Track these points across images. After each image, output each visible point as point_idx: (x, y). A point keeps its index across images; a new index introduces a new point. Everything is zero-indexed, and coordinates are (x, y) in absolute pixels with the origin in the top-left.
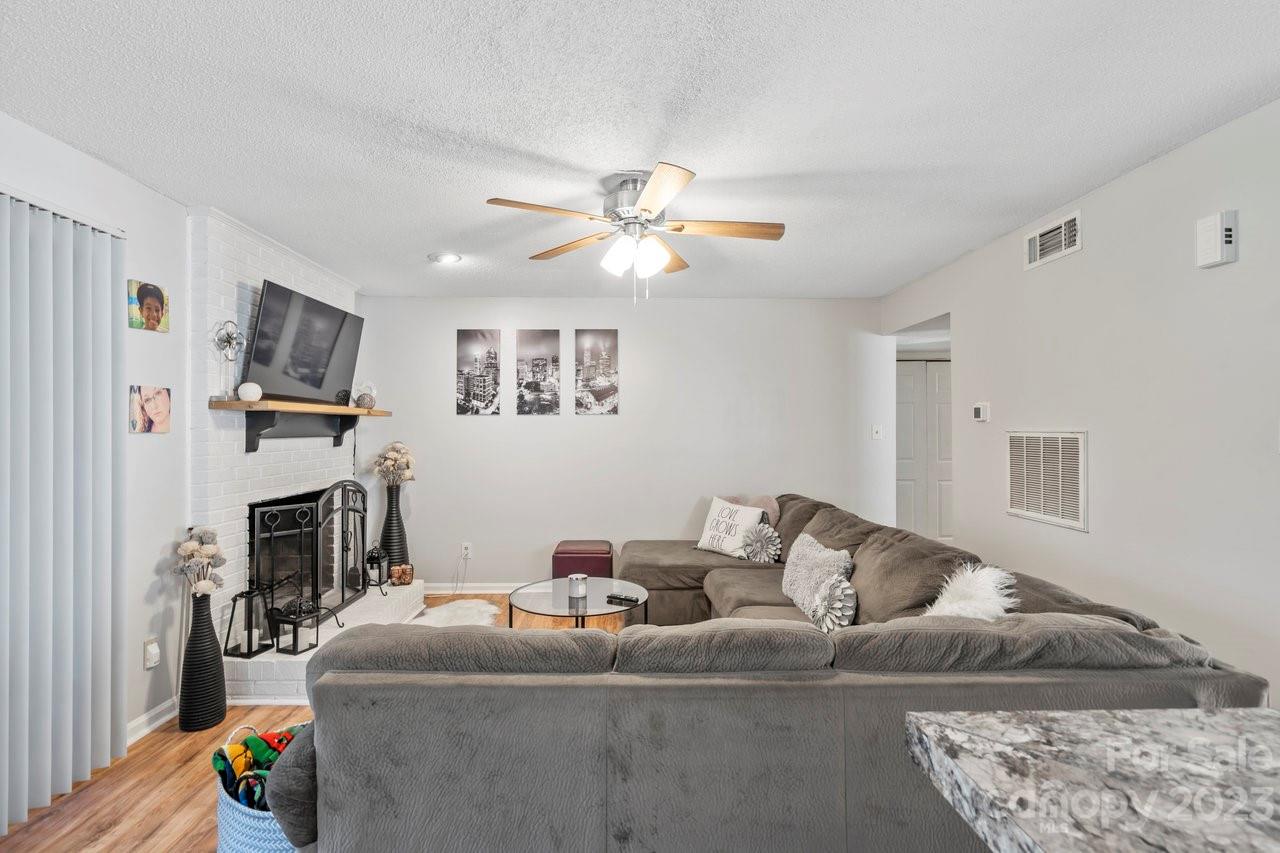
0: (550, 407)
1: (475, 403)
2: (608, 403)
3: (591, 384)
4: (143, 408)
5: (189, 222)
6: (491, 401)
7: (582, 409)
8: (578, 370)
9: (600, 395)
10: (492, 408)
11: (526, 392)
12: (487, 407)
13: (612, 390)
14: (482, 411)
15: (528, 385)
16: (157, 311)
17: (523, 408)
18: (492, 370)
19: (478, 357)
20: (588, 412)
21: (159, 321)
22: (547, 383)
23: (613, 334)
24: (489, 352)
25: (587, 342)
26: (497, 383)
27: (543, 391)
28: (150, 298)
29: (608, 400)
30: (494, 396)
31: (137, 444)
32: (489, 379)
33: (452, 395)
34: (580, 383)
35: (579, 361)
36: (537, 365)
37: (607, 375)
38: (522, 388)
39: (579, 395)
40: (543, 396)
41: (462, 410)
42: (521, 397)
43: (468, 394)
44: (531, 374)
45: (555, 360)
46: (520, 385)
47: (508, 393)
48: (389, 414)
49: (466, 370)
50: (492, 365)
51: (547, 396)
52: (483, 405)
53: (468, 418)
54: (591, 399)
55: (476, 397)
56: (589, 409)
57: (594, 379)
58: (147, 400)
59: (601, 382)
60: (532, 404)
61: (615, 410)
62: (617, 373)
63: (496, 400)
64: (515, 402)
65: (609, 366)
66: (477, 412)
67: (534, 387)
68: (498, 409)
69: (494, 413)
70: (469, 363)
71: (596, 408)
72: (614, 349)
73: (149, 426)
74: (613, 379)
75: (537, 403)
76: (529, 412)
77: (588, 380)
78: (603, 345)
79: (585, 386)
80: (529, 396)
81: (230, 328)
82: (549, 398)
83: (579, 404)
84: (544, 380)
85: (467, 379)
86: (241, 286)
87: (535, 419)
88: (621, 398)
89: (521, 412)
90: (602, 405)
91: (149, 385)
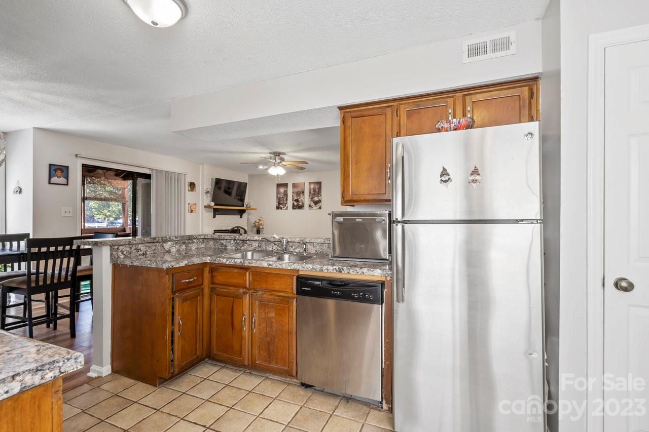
0: (301, 207)
1: (281, 206)
2: (319, 205)
4: (190, 208)
5: (201, 166)
6: (285, 205)
8: (310, 195)
9: (316, 203)
10: (286, 208)
11: (295, 202)
12: (284, 207)
13: (320, 201)
15: (295, 200)
16: (194, 187)
17: (294, 207)
18: (286, 196)
19: (282, 192)
20: (312, 209)
21: (194, 189)
22: (301, 199)
23: (320, 183)
24: (285, 190)
25: (313, 186)
26: (287, 200)
28: (192, 185)
31: (189, 216)
32: (285, 199)
33: (275, 204)
34: (310, 199)
35: (310, 192)
36: (298, 194)
37: (318, 196)
39: (310, 203)
40: (299, 203)
41: (278, 208)
42: (293, 204)
43: (279, 203)
44: (296, 197)
45: (303, 192)
46: (293, 200)
47: (290, 202)
48: (256, 209)
49: (279, 196)
50: (286, 194)
53: (279, 210)
54: (313, 204)
55: (281, 204)
56: (313, 207)
57: (314, 198)
58: (191, 206)
59: (316, 199)
60: (296, 206)
61: (320, 208)
63: (287, 205)
64: (291, 206)
65: (319, 194)
66: (282, 209)
67: (297, 201)
70: (280, 194)
71: (315, 208)
72: (320, 188)
74: (320, 197)
75: (298, 206)
76: (296, 209)
77: (312, 198)
78: (317, 187)
79: (312, 200)
80: (295, 204)
81: (208, 190)
82: (301, 204)
83: (310, 206)
85: (279, 199)
86: (212, 179)
87: (297, 210)
88: (323, 204)
89: (293, 208)
90: (317, 206)
91: (192, 203)
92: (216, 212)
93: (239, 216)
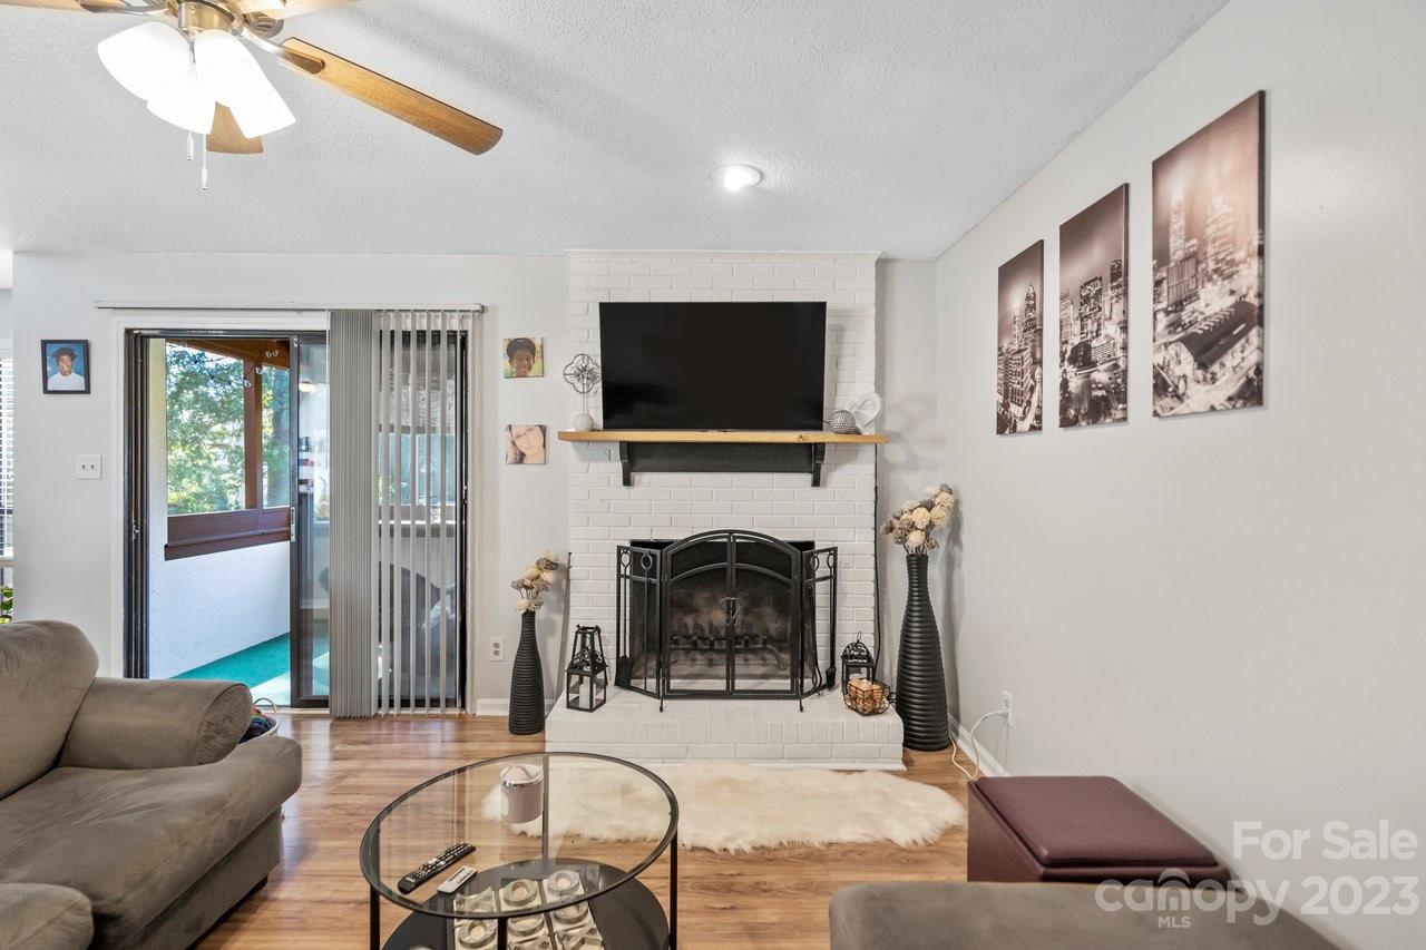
1: (1014, 409)
2: (1236, 363)
3: (1186, 317)
4: (513, 443)
6: (1029, 403)
7: (1168, 401)
8: (1158, 283)
9: (1208, 347)
10: (1031, 418)
11: (1071, 369)
12: (1025, 417)
13: (1247, 317)
14: (1019, 426)
15: (1074, 354)
16: (528, 359)
17: (1067, 411)
18: (1029, 336)
19: (1017, 312)
20: (1180, 409)
21: (530, 368)
22: (1102, 340)
24: (1027, 298)
25: (1170, 191)
26: (1036, 362)
27: (1094, 364)
28: (522, 353)
29: (1230, 359)
30: (1032, 389)
32: (1027, 354)
33: (993, 397)
34: (1163, 322)
35: (1161, 255)
36: (1086, 300)
38: (1066, 365)
39: (1159, 359)
40: (1095, 376)
41: (1001, 425)
42: (1064, 385)
43: (1006, 397)
44: (1078, 326)
45: (1121, 272)
46: (1063, 358)
47: (1050, 377)
49: (1005, 346)
51: (1101, 375)
52: (1021, 410)
53: (1007, 440)
54: (1186, 364)
55: (1014, 396)
56: (1180, 398)
57: (1192, 296)
58: (518, 437)
59: (1212, 303)
60: (1081, 399)
61: (1253, 390)
64: (1058, 401)
67: (1083, 356)
68: (1038, 418)
69: (1033, 428)
70: (1010, 330)
71: (1199, 395)
73: (521, 458)
74: (1247, 280)
76: (1076, 422)
77: (1179, 305)
79: (1174, 326)
80: (1076, 382)
82: (1104, 379)
83: (1161, 387)
84: (1098, 333)
85: (1007, 364)
87: (1086, 433)
89: (1066, 422)
90: (1214, 379)
91: (520, 423)
92: (635, 459)
93: (808, 478)
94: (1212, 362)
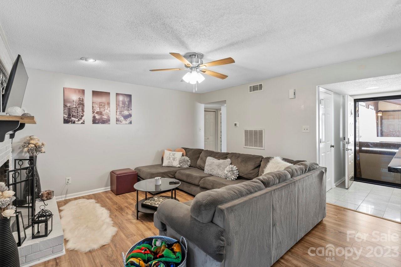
0: (105, 121)
1: (73, 119)
2: (129, 120)
3: (122, 113)
6: (81, 118)
7: (119, 122)
8: (117, 108)
9: (126, 117)
10: (81, 121)
12: (79, 120)
13: (130, 116)
14: (76, 122)
15: (97, 113)
17: (95, 121)
18: (81, 106)
19: (75, 100)
20: (122, 123)
22: (105, 112)
23: (130, 96)
24: (79, 98)
25: (121, 98)
26: (83, 111)
27: (103, 115)
30: (82, 116)
32: (80, 109)
33: (61, 114)
34: (118, 113)
35: (117, 105)
36: (101, 105)
37: (128, 110)
38: (95, 114)
39: (117, 117)
40: (103, 117)
41: (66, 121)
42: (94, 117)
43: (69, 115)
44: (98, 109)
45: (108, 104)
46: (93, 112)
47: (88, 115)
49: (68, 105)
50: (81, 103)
51: (105, 117)
52: (77, 120)
53: (70, 125)
54: (122, 118)
55: (73, 116)
56: (121, 122)
57: (123, 111)
59: (126, 113)
60: (99, 120)
61: (131, 123)
62: (131, 110)
63: (83, 118)
64: (91, 119)
65: (129, 107)
66: (74, 123)
67: (100, 113)
68: (84, 121)
69: (82, 123)
70: (69, 102)
71: (124, 122)
72: (130, 101)
74: (130, 112)
75: (101, 120)
76: (98, 123)
77: (121, 112)
78: (127, 100)
79: (120, 114)
80: (97, 117)
82: (106, 118)
83: (117, 120)
84: (104, 111)
85: (69, 109)
88: (133, 119)
89: (94, 123)
90: (126, 121)
94: (126, 119)
